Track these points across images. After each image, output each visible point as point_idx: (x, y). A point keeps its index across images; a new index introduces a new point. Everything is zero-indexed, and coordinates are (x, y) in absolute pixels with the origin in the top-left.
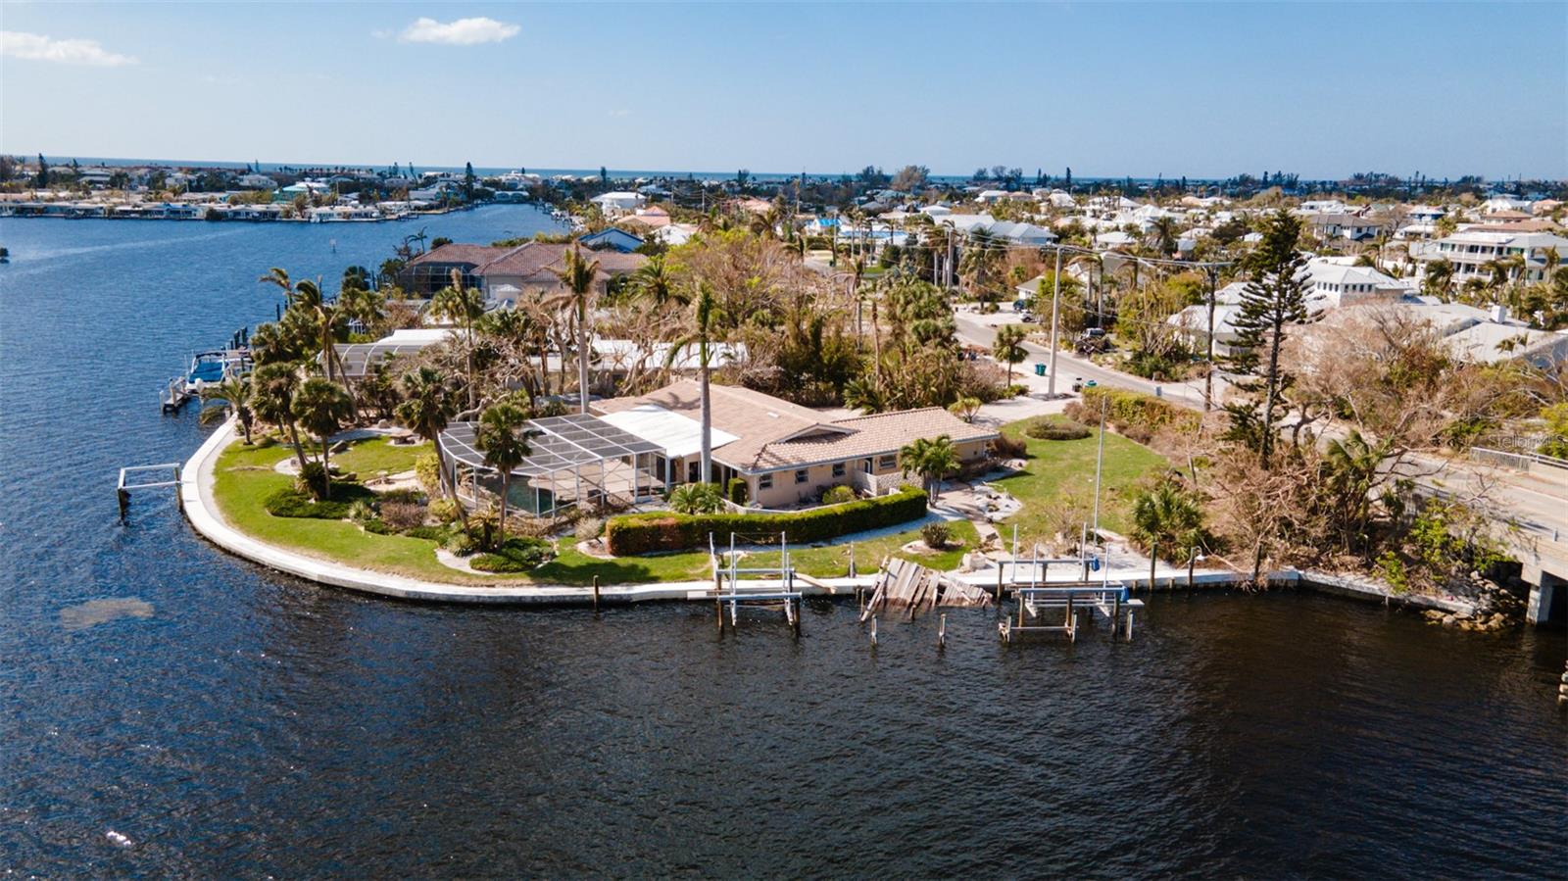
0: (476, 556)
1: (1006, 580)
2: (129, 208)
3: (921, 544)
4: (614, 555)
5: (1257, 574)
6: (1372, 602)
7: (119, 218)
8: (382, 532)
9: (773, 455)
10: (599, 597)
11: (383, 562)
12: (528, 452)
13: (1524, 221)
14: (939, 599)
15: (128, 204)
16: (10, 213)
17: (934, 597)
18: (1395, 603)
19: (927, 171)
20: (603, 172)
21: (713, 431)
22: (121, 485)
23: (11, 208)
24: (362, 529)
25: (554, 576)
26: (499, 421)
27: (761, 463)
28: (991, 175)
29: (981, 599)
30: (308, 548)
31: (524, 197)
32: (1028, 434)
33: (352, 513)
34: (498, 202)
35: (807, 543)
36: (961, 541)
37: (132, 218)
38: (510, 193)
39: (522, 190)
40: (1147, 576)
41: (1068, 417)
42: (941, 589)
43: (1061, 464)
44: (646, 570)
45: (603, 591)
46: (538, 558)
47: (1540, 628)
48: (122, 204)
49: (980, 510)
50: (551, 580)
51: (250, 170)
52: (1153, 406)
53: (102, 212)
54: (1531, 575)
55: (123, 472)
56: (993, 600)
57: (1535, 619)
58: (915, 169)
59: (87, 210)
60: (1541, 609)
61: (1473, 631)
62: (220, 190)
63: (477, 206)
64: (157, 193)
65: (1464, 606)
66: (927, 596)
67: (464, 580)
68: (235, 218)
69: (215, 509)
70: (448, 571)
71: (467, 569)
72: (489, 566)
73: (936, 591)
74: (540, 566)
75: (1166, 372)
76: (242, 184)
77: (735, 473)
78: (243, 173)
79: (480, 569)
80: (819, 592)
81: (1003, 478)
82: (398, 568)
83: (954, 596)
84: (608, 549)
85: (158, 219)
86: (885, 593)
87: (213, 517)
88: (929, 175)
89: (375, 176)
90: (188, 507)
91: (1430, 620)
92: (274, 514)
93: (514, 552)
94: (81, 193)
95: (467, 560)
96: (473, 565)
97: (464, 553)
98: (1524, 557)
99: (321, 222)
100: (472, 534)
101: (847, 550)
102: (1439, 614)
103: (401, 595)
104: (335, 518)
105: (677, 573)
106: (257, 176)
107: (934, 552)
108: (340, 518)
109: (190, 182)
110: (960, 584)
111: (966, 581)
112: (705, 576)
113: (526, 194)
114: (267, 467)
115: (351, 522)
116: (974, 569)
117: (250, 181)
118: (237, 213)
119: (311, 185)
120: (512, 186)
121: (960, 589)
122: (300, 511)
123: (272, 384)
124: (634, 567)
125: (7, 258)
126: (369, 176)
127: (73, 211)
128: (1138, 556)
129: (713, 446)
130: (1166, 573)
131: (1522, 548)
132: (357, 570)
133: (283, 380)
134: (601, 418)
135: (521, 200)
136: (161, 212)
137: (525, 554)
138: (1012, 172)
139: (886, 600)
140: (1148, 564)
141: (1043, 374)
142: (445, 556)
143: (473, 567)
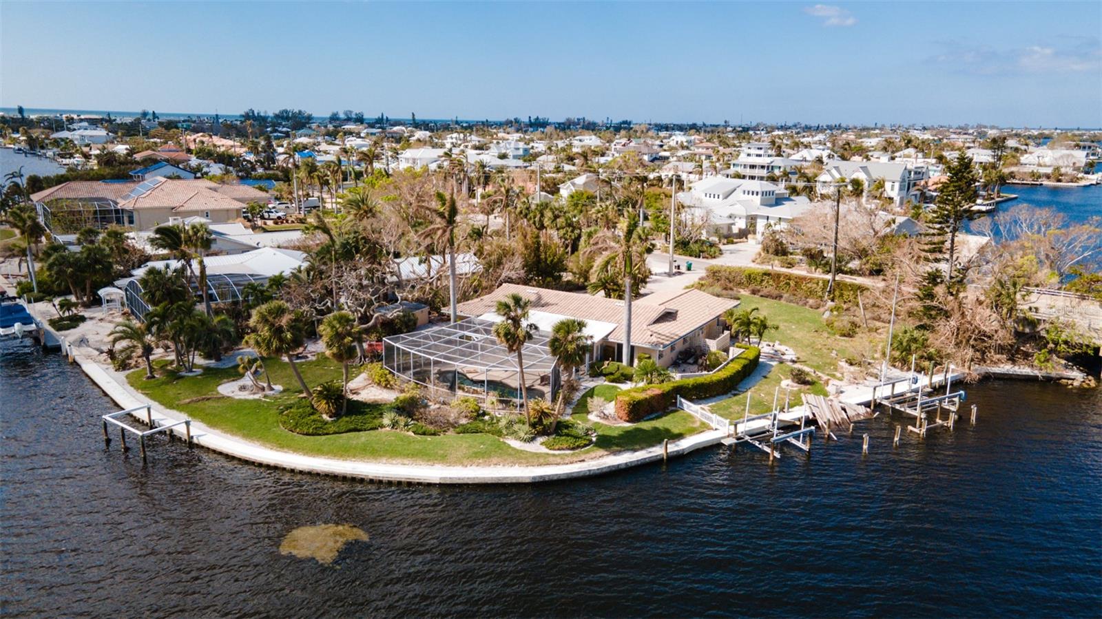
0: (541, 440)
1: (876, 397)
3: (789, 383)
4: (629, 422)
5: (970, 372)
10: (667, 455)
11: (477, 458)
17: (846, 417)
24: (411, 433)
25: (615, 444)
33: (386, 423)
35: (728, 393)
42: (844, 410)
44: (667, 430)
46: (585, 435)
50: (618, 448)
66: (842, 416)
67: (554, 460)
70: (536, 455)
74: (595, 439)
75: (706, 252)
79: (558, 449)
82: (495, 460)
84: (621, 419)
91: (1067, 385)
92: (307, 435)
95: (539, 444)
100: (532, 424)
104: (372, 429)
108: (377, 428)
112: (706, 427)
115: (391, 430)
142: (515, 443)
143: (548, 448)
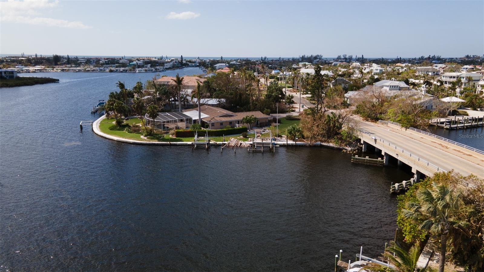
0: (148, 137)
2: (90, 69)
3: (242, 137)
4: (176, 137)
5: (310, 143)
7: (87, 72)
8: (131, 133)
9: (215, 119)
10: (170, 144)
11: (129, 138)
12: (158, 115)
15: (89, 68)
16: (60, 71)
17: (239, 145)
19: (322, 56)
20: (222, 58)
22: (81, 124)
23: (60, 69)
24: (127, 132)
25: (163, 140)
26: (152, 108)
27: (212, 121)
28: (342, 57)
29: (248, 146)
30: (115, 135)
31: (198, 65)
33: (126, 129)
34: (190, 67)
35: (218, 136)
36: (251, 136)
37: (90, 72)
38: (193, 64)
39: (197, 63)
40: (286, 143)
42: (241, 144)
44: (182, 140)
45: (171, 143)
48: (88, 68)
50: (162, 141)
51: (123, 58)
53: (83, 70)
54: (362, 142)
55: (81, 122)
56: (251, 146)
58: (318, 56)
59: (79, 70)
60: (364, 149)
62: (114, 64)
63: (183, 68)
64: (97, 65)
65: (350, 149)
66: (238, 145)
67: (145, 140)
68: (116, 71)
69: (99, 129)
70: (142, 139)
72: (150, 138)
76: (120, 62)
77: (207, 123)
78: (120, 59)
79: (148, 139)
80: (215, 144)
82: (132, 138)
83: (243, 145)
85: (96, 72)
87: (98, 130)
88: (322, 57)
89: (157, 59)
90: (94, 129)
91: (342, 151)
92: (110, 130)
93: (156, 136)
94: (78, 65)
97: (145, 136)
99: (139, 72)
100: (148, 132)
102: (344, 150)
103: (132, 143)
105: (187, 140)
106: (124, 60)
107: (244, 138)
108: (123, 130)
109: (106, 62)
110: (246, 143)
113: (198, 64)
114: (111, 122)
115: (125, 131)
116: (250, 141)
117: (122, 61)
118: (117, 70)
119: (137, 62)
120: (194, 62)
122: (115, 129)
123: (111, 103)
124: (179, 139)
125: (59, 82)
126: (155, 59)
127: (75, 70)
130: (290, 142)
131: (361, 136)
132: (124, 139)
133: (113, 102)
134: (183, 113)
135: (197, 66)
136: (97, 70)
137: (158, 136)
138: (349, 56)
139: (228, 145)
140: (288, 140)
142: (142, 137)
143: (147, 138)
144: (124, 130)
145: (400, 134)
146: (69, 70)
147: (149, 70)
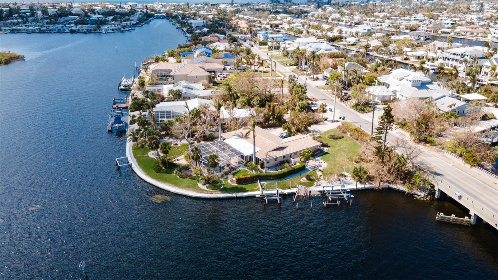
0: (207, 185)
1: (324, 190)
3: (304, 178)
4: (237, 184)
5: (379, 186)
6: (403, 192)
7: (44, 33)
8: (183, 178)
9: (269, 156)
11: (187, 187)
13: (477, 29)
14: (310, 194)
16: (9, 31)
18: (408, 194)
21: (256, 147)
24: (178, 177)
25: (225, 190)
27: (267, 158)
29: (319, 194)
31: (165, 16)
32: (328, 137)
33: (175, 172)
34: (157, 18)
35: (279, 179)
36: (314, 178)
37: (47, 33)
38: (160, 15)
39: (163, 13)
40: (355, 187)
41: (338, 130)
42: (310, 192)
43: (336, 149)
44: (245, 189)
45: (237, 195)
46: (220, 186)
47: (438, 199)
49: (317, 166)
50: (225, 192)
52: (359, 131)
53: (36, 30)
54: (436, 188)
56: (321, 195)
57: (437, 197)
60: (438, 196)
61: (423, 200)
65: (422, 194)
66: (307, 194)
67: (206, 192)
70: (202, 190)
71: (206, 189)
72: (211, 188)
73: (309, 193)
74: (222, 188)
75: (363, 110)
77: (260, 160)
79: (209, 189)
80: (284, 194)
81: (322, 155)
82: (191, 189)
83: (313, 194)
84: (235, 182)
85: (55, 33)
86: (298, 194)
87: (142, 173)
91: (415, 197)
92: (157, 172)
93: (216, 185)
95: (205, 186)
96: (207, 187)
97: (204, 185)
98: (435, 185)
99: (106, 33)
100: (206, 180)
101: (288, 181)
102: (417, 196)
104: (171, 173)
105: (252, 189)
107: (308, 181)
110: (314, 191)
111: (315, 190)
112: (258, 190)
114: (146, 155)
115: (175, 175)
116: (317, 186)
118: (79, 30)
121: (314, 192)
122: (162, 171)
124: (242, 188)
127: (27, 30)
128: (353, 180)
129: (256, 151)
130: (360, 186)
131: (435, 183)
132: (181, 189)
135: (163, 17)
136: (55, 30)
137: (218, 185)
139: (298, 195)
140: (355, 183)
141: (331, 111)
142: (200, 185)
143: (207, 188)
144: (173, 173)
145: (467, 173)
146: (20, 31)
147: (116, 29)
